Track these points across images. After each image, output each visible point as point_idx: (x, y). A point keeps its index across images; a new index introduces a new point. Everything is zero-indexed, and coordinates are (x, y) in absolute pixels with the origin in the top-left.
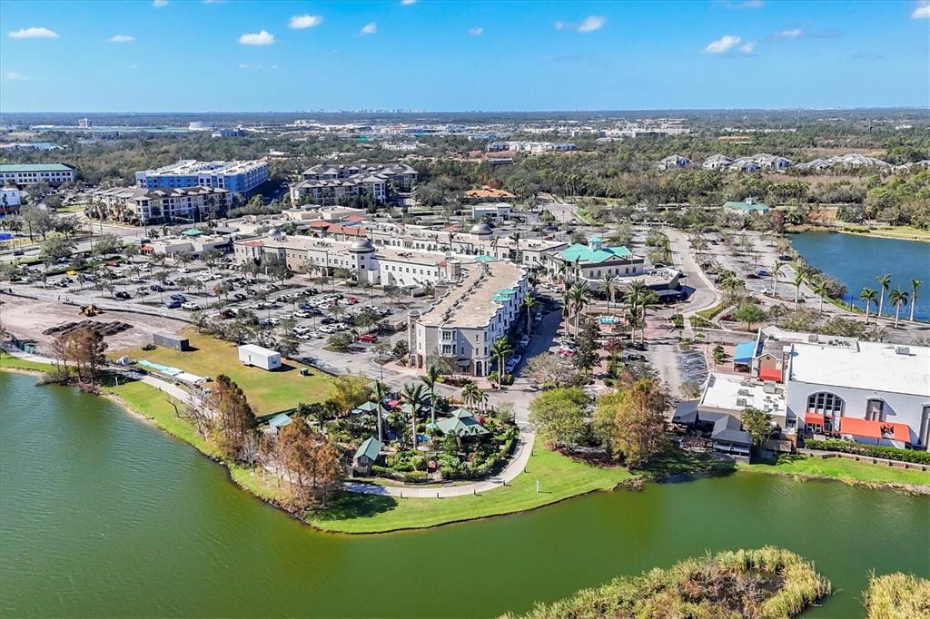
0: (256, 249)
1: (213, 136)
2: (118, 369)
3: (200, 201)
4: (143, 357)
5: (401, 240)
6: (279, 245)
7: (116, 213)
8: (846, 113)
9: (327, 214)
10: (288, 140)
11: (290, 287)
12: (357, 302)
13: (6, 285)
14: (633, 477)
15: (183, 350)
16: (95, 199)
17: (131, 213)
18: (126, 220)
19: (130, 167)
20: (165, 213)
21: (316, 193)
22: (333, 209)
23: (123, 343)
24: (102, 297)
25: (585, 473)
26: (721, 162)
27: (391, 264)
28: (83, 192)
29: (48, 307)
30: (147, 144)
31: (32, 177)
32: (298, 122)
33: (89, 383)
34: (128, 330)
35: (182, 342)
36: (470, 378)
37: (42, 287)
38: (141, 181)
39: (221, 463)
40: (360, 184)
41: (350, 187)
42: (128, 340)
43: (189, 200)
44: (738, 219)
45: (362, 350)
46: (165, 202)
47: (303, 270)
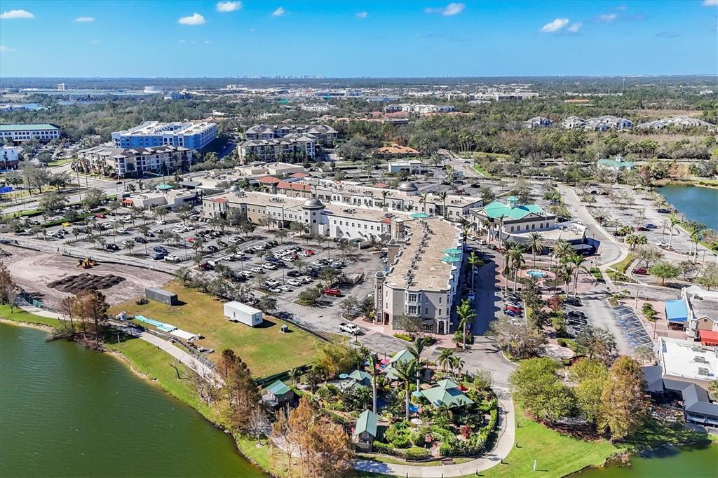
0: (222, 204)
1: (166, 98)
2: (118, 325)
3: (167, 159)
4: (139, 312)
5: (341, 196)
6: (240, 200)
7: (97, 168)
8: (656, 80)
9: (273, 169)
10: (225, 102)
11: (253, 238)
12: (313, 254)
13: (11, 236)
14: (618, 451)
15: (172, 305)
16: (81, 156)
17: (111, 168)
18: (106, 174)
19: (104, 127)
20: (138, 168)
21: (259, 151)
22: (276, 165)
23: (118, 296)
24: (95, 248)
25: (573, 447)
26: (577, 123)
27: (338, 220)
28: (67, 147)
29: (50, 259)
30: (114, 106)
31: (26, 135)
32: (230, 86)
33: (93, 339)
34: (121, 283)
35: (172, 297)
36: (434, 336)
37: (43, 239)
38: (116, 140)
39: (226, 431)
40: (294, 143)
41: (287, 145)
42: (123, 294)
43: (157, 157)
44: (612, 175)
45: (329, 304)
46: (138, 159)
47: (262, 223)
